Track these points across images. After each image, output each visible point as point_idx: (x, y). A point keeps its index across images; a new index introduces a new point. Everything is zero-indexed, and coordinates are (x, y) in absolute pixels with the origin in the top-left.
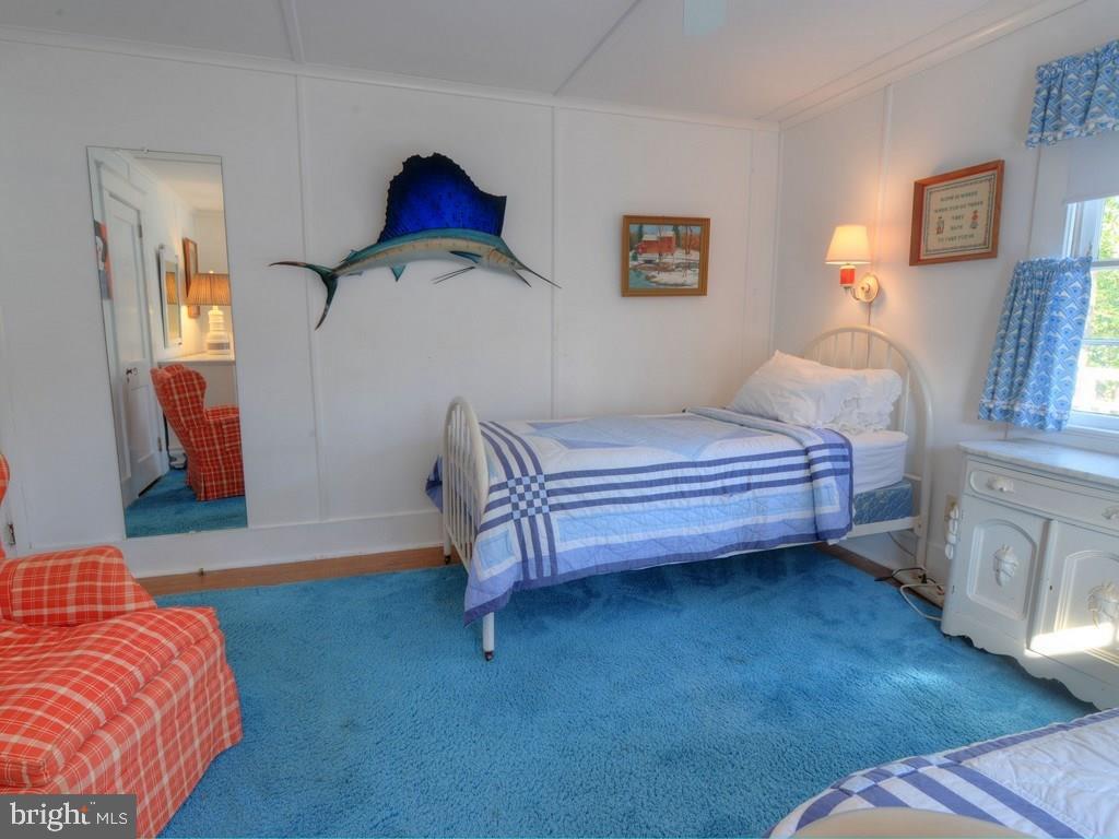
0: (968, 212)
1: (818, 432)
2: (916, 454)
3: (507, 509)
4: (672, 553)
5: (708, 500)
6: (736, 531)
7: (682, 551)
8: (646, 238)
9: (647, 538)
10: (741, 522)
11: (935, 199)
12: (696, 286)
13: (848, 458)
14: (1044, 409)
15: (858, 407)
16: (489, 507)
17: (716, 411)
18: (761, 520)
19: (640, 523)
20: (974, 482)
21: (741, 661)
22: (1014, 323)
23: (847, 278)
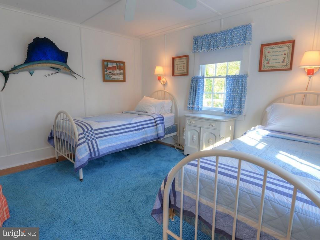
0: (183, 65)
1: (156, 114)
2: (176, 118)
3: (84, 139)
4: (127, 146)
5: (134, 132)
6: (141, 139)
7: (129, 145)
8: (109, 66)
9: (121, 143)
10: (142, 137)
11: (176, 62)
12: (123, 79)
13: (163, 120)
14: (198, 106)
15: (164, 108)
16: (79, 140)
17: (131, 111)
18: (146, 136)
19: (119, 139)
20: (188, 122)
21: (146, 168)
22: (192, 89)
23: (159, 78)
